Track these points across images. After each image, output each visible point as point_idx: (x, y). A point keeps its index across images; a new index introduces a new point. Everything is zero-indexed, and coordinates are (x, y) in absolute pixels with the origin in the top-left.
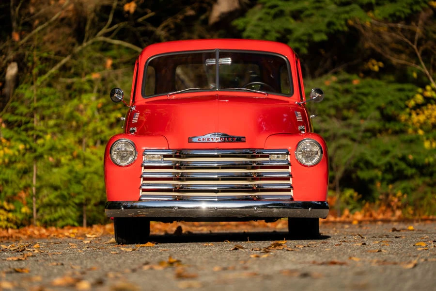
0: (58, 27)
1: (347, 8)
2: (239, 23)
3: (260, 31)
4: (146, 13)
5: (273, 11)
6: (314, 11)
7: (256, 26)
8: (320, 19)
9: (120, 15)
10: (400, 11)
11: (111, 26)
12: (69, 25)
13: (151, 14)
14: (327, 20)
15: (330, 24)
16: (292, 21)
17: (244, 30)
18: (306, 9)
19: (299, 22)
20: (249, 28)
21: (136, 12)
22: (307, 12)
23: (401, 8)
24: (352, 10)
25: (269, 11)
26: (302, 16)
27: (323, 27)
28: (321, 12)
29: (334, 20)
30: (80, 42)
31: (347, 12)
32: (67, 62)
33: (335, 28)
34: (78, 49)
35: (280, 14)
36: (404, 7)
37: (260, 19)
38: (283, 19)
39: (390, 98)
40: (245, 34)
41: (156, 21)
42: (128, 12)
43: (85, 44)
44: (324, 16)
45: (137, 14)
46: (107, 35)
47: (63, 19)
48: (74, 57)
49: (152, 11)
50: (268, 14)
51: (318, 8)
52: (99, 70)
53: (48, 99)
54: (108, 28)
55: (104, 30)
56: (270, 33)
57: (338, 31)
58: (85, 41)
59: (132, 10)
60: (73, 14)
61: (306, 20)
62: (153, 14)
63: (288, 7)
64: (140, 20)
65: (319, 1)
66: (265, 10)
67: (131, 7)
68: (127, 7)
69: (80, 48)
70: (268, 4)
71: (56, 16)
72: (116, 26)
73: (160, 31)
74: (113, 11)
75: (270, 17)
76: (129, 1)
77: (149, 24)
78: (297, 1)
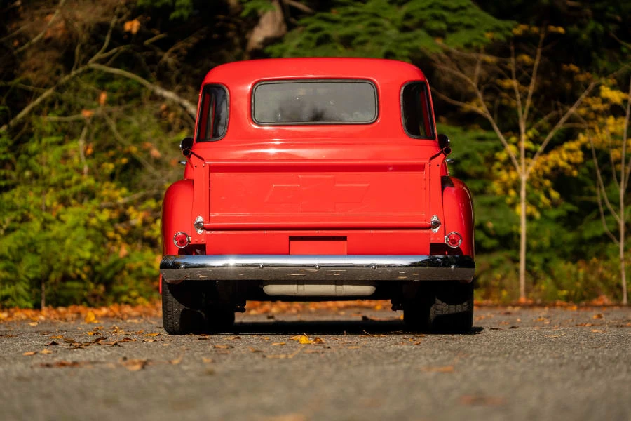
0: (44, 50)
1: (409, 35)
2: (273, 50)
4: (154, 35)
5: (316, 36)
6: (369, 37)
8: (377, 47)
9: (120, 36)
10: (476, 40)
11: (107, 50)
12: (57, 47)
13: (159, 36)
14: (384, 49)
15: (388, 54)
16: (341, 48)
18: (358, 34)
19: (350, 51)
21: (139, 32)
22: (360, 39)
23: (478, 37)
24: (416, 38)
25: (311, 35)
26: (354, 42)
28: (376, 38)
29: (394, 50)
30: (68, 71)
31: (409, 40)
32: (49, 96)
34: (64, 79)
35: (325, 40)
37: (300, 46)
38: (329, 47)
39: (465, 150)
41: (164, 45)
42: (129, 33)
43: (73, 73)
44: (381, 44)
45: (141, 35)
46: (102, 62)
47: (49, 40)
48: (59, 89)
49: (161, 33)
50: (310, 39)
51: (373, 34)
52: (91, 107)
54: (104, 53)
55: (99, 55)
58: (74, 68)
59: (135, 30)
60: (63, 35)
61: (359, 48)
62: (162, 36)
63: (337, 32)
64: (147, 42)
65: (375, 25)
66: (306, 34)
67: (133, 26)
68: (128, 26)
69: (67, 78)
70: (311, 26)
71: (40, 36)
72: (114, 50)
73: (168, 58)
74: (110, 31)
75: (312, 44)
76: (131, 18)
77: (157, 48)
78: (347, 24)
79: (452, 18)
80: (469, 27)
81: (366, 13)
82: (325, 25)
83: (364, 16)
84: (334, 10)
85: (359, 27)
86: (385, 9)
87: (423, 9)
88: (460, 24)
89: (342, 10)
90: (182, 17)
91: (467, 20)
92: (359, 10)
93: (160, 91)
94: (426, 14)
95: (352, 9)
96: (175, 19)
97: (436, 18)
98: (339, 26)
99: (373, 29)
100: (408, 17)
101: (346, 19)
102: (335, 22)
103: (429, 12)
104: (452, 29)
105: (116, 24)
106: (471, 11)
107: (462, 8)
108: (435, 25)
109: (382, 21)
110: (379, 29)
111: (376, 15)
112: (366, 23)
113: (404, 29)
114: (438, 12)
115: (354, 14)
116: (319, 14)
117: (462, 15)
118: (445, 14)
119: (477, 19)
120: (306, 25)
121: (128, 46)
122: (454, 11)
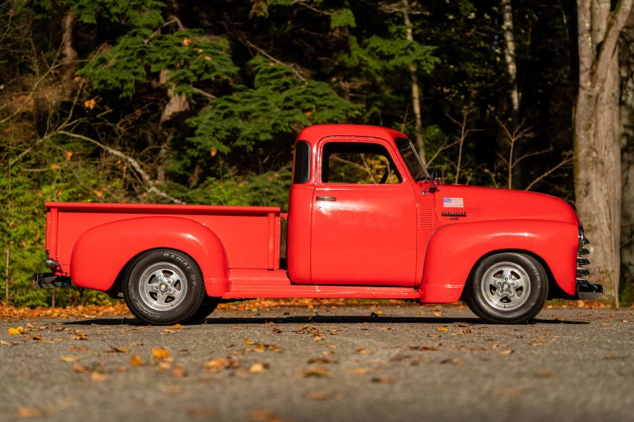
0: (19, 121)
1: (291, 112)
2: (192, 121)
3: (211, 129)
4: (105, 110)
5: (223, 112)
6: (261, 113)
7: (207, 124)
8: (266, 120)
9: (80, 111)
10: (337, 117)
11: (70, 121)
12: (30, 119)
13: (109, 111)
14: (272, 122)
15: (275, 125)
16: (240, 121)
17: (196, 128)
18: (254, 111)
19: (246, 123)
20: (200, 127)
21: (95, 108)
22: (254, 114)
23: (337, 114)
24: (295, 114)
25: (219, 111)
26: (250, 117)
27: (270, 128)
28: (266, 114)
29: (279, 121)
30: (42, 135)
31: (291, 115)
32: (28, 153)
33: (280, 129)
34: (39, 141)
35: (230, 115)
36: (341, 114)
37: (211, 118)
38: (233, 120)
40: (198, 131)
41: (114, 118)
42: (88, 108)
43: (45, 137)
44: (269, 118)
45: (96, 110)
46: (67, 129)
47: (24, 114)
48: (35, 148)
49: (110, 108)
50: (219, 114)
51: (264, 111)
52: (59, 161)
53: (23, 187)
54: (68, 123)
55: (65, 125)
56: (220, 132)
57: (282, 132)
58: (46, 134)
59: (92, 107)
60: (34, 110)
61: (253, 121)
62: (111, 110)
63: (238, 109)
64: (98, 116)
65: (265, 104)
66: (216, 111)
67: (90, 104)
68: (87, 104)
69: (41, 141)
70: (219, 105)
71: (18, 110)
72: (76, 121)
73: (119, 127)
74: (73, 108)
75: (221, 118)
76: (89, 99)
77: (106, 121)
78: (245, 104)
79: (319, 101)
80: (330, 107)
81: (256, 96)
82: (230, 104)
83: (256, 99)
84: (235, 95)
85: (253, 106)
86: (270, 94)
87: (298, 95)
88: (324, 105)
89: (241, 94)
90: (128, 97)
91: (329, 103)
92: (253, 94)
93: (111, 151)
94: (301, 98)
95: (247, 94)
96: (123, 98)
97: (309, 101)
98: (240, 105)
99: (265, 107)
100: (288, 99)
101: (243, 100)
102: (236, 102)
103: (303, 97)
104: (319, 108)
105: (77, 102)
106: (332, 97)
107: (326, 94)
108: (307, 106)
109: (268, 102)
110: (268, 107)
111: (264, 98)
112: (258, 103)
113: (285, 108)
114: (310, 97)
115: (249, 97)
116: (225, 97)
117: (326, 99)
118: (315, 98)
119: (336, 102)
120: (216, 104)
121: (85, 118)
122: (321, 96)
